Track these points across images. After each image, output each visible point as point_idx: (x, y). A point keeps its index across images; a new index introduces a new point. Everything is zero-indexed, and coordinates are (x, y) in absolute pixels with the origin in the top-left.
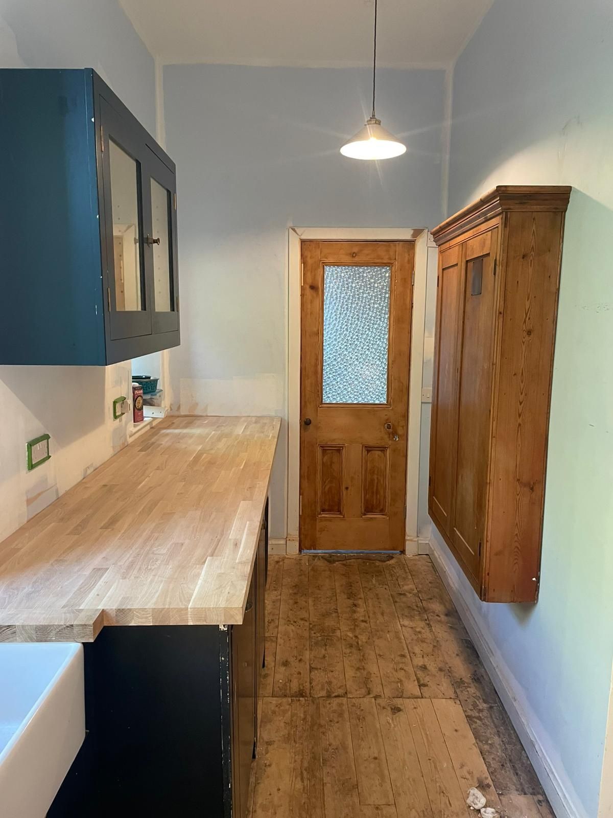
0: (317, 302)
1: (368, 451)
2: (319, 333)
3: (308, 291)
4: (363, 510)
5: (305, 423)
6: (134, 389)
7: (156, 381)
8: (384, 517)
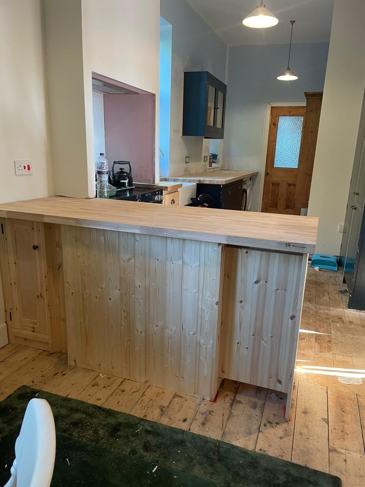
0: (275, 130)
1: (289, 186)
2: (275, 141)
3: (272, 126)
4: (285, 208)
5: (267, 174)
6: (210, 156)
7: (217, 155)
8: (293, 210)
